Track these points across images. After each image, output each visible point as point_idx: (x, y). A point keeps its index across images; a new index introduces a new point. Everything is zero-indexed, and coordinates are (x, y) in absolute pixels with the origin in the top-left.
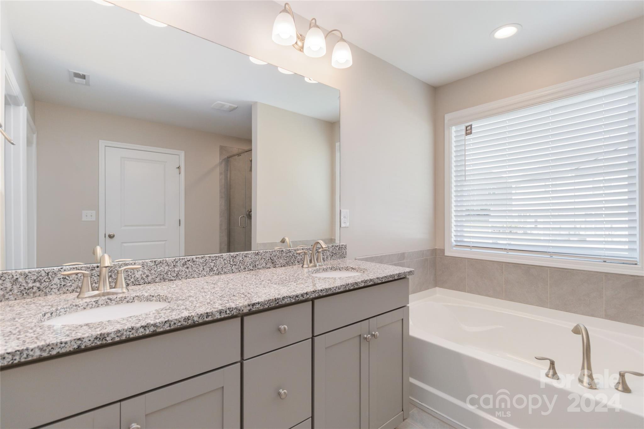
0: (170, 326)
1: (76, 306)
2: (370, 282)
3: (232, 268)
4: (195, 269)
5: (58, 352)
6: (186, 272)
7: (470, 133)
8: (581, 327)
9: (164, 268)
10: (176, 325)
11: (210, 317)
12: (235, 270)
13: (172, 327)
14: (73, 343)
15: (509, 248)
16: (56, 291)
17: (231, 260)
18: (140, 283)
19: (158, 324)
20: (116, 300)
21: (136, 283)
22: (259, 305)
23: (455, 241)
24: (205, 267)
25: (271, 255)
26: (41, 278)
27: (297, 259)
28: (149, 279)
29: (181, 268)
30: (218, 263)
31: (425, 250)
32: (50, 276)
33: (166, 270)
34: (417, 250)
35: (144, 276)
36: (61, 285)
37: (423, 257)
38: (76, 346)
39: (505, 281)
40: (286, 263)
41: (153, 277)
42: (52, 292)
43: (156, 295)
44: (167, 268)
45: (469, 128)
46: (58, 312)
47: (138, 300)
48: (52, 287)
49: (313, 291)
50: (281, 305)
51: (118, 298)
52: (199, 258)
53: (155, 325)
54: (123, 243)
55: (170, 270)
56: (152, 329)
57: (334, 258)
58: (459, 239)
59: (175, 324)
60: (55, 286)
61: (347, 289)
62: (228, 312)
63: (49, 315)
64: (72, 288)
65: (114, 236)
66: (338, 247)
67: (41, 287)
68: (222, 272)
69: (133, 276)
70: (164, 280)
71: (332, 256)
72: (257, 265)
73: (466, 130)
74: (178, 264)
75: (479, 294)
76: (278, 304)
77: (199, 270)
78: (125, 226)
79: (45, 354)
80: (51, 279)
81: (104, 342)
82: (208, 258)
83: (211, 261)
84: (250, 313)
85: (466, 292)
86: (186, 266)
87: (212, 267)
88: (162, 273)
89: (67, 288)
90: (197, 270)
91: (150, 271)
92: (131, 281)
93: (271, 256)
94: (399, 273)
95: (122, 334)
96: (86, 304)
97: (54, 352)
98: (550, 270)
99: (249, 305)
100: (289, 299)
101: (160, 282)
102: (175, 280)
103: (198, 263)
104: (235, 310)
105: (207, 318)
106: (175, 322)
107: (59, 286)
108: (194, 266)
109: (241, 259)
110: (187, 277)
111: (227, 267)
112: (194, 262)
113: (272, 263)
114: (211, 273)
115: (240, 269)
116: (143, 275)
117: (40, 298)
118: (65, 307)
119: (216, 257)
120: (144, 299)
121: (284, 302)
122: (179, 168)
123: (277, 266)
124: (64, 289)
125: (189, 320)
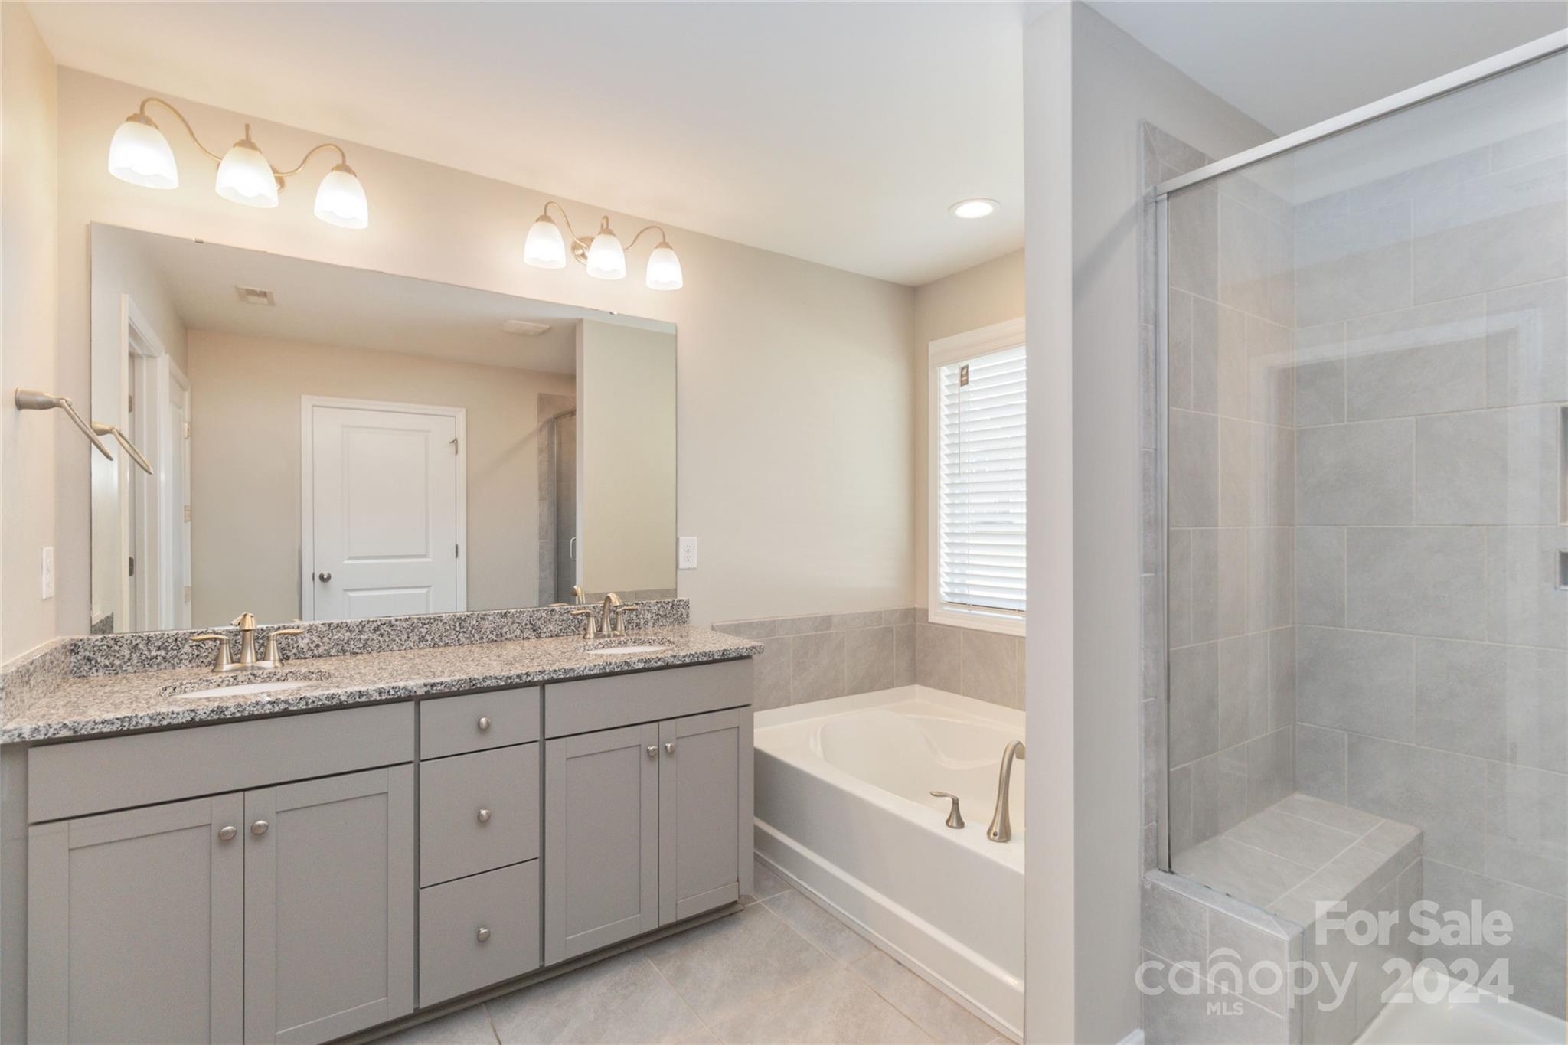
0: (307, 704)
1: (207, 681)
2: (656, 662)
3: (459, 637)
4: (394, 636)
5: (170, 723)
6: (379, 642)
7: (966, 381)
9: (344, 635)
10: (315, 704)
11: (365, 697)
12: (464, 639)
13: (310, 706)
14: (186, 714)
16: (186, 662)
17: (457, 625)
18: (307, 656)
19: (291, 701)
20: (262, 676)
21: (300, 656)
22: (443, 686)
23: (945, 593)
24: (411, 635)
25: (531, 617)
26: (167, 644)
27: (582, 624)
28: (320, 651)
29: (370, 635)
30: (433, 629)
31: (885, 611)
32: (178, 642)
33: (346, 638)
35: (312, 646)
36: (193, 655)
37: (882, 625)
38: (189, 718)
40: (561, 630)
41: (327, 648)
42: (181, 665)
43: (317, 671)
44: (348, 634)
45: (965, 371)
46: (183, 687)
47: (293, 678)
48: (181, 657)
49: (540, 671)
50: (480, 688)
51: (265, 673)
52: (401, 620)
53: (286, 702)
54: (345, 590)
55: (354, 637)
56: (282, 706)
57: (661, 624)
58: (956, 591)
59: (313, 702)
60: (186, 657)
61: (608, 671)
62: (392, 692)
63: (171, 690)
64: (209, 659)
65: (329, 577)
66: (671, 604)
67: (168, 657)
68: (441, 644)
69: (295, 645)
70: (344, 652)
71: (658, 619)
72: (504, 634)
73: (962, 376)
74: (367, 629)
76: (474, 687)
77: (401, 640)
78: (351, 558)
79: (155, 724)
80: (181, 646)
81: (222, 716)
82: (416, 621)
83: (421, 625)
84: (428, 696)
85: (960, 695)
86: (378, 633)
87: (423, 634)
88: (341, 642)
89: (201, 660)
90: (397, 639)
91: (322, 639)
92: (292, 653)
93: (531, 619)
94: (725, 650)
95: (244, 709)
96: (221, 680)
97: (165, 723)
99: (426, 686)
100: (494, 681)
101: (337, 656)
102: (361, 653)
103: (399, 628)
104: (404, 691)
105: (359, 698)
106: (314, 699)
107: (190, 655)
108: (392, 633)
109: (474, 622)
110: (380, 649)
111: (450, 635)
112: (392, 626)
113: (534, 631)
114: (422, 645)
115: (473, 639)
116: (310, 645)
117: (166, 671)
118: (192, 681)
119: (431, 619)
120: (302, 677)
121: (485, 685)
122: (455, 442)
123: (543, 635)
124: (198, 661)
125: (333, 698)
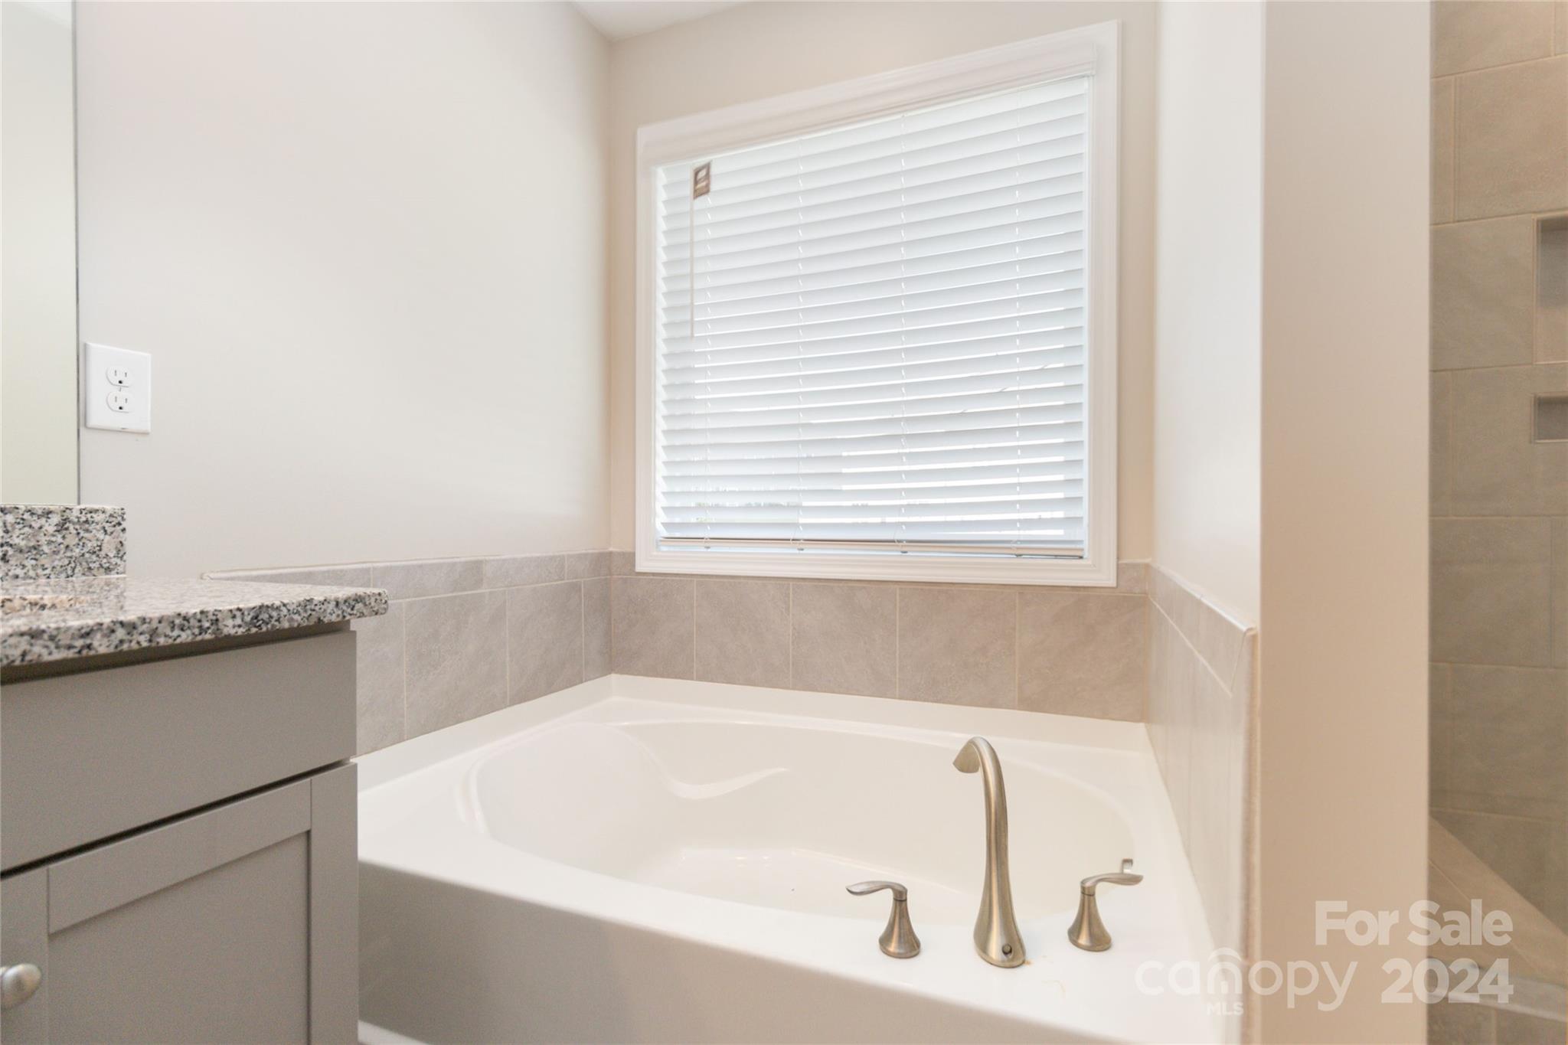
7: (705, 190)
8: (981, 750)
15: (806, 537)
23: (664, 524)
31: (570, 556)
34: (538, 555)
37: (563, 580)
39: (793, 635)
45: (702, 174)
58: (677, 520)
73: (696, 182)
75: (730, 680)
85: (692, 679)
98: (901, 589)
